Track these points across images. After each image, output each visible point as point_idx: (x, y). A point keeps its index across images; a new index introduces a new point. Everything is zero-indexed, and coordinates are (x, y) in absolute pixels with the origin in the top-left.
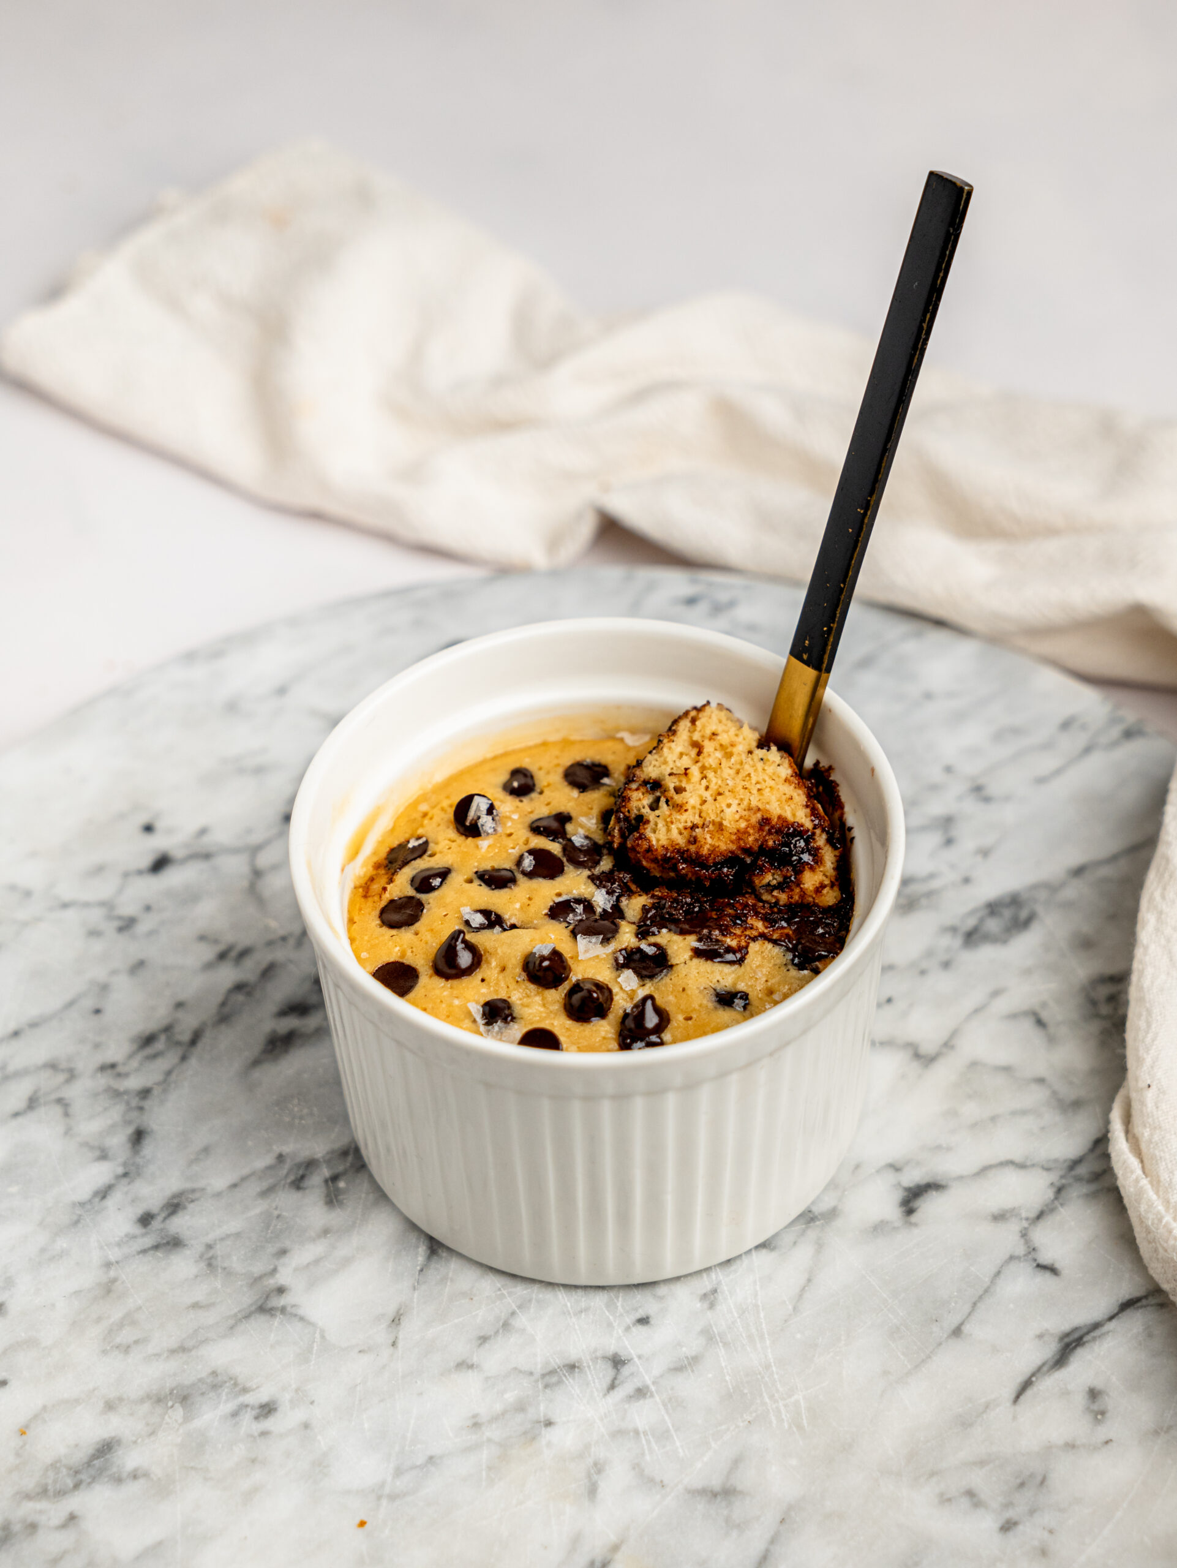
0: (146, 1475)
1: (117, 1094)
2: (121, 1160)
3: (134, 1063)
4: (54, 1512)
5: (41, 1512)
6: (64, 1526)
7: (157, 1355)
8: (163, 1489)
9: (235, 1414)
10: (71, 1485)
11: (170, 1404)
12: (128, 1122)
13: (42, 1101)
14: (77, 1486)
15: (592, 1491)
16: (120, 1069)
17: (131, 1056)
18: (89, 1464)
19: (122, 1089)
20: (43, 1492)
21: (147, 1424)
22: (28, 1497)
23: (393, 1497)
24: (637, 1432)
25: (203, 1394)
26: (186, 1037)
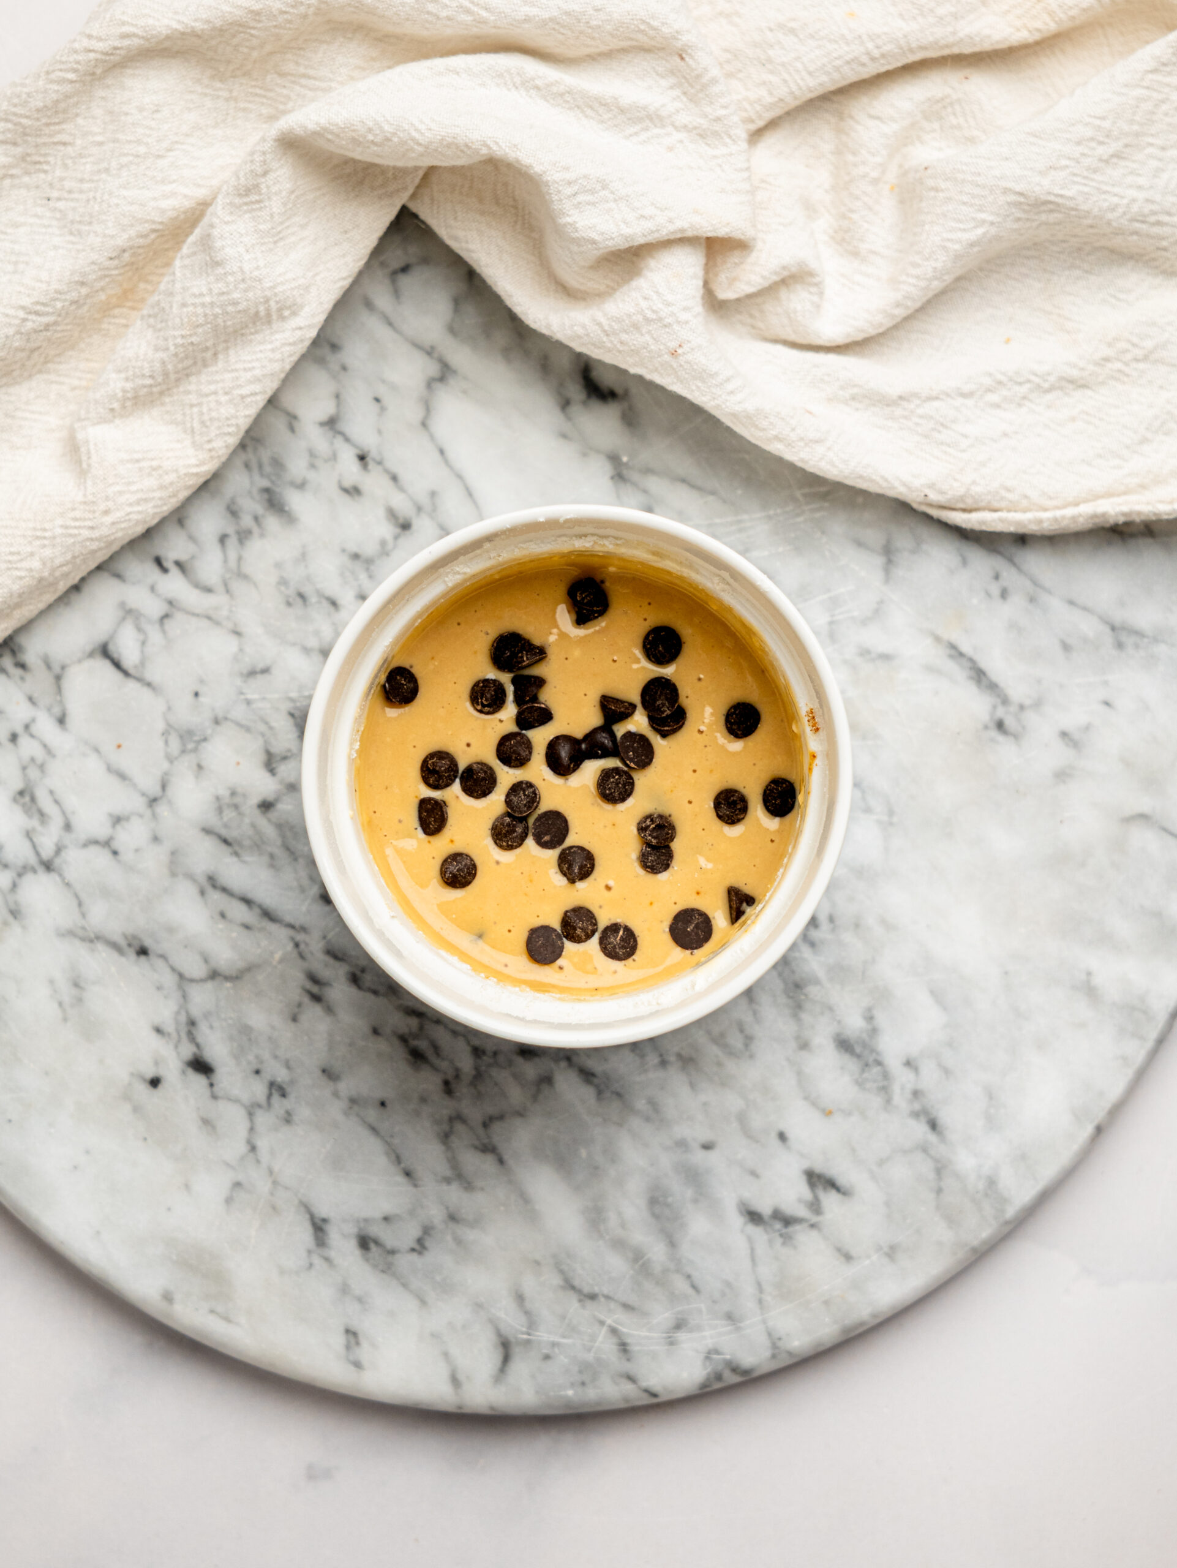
0: (869, 1009)
1: (478, 1076)
2: (553, 1065)
3: (444, 1065)
4: (903, 1080)
5: (903, 1088)
6: (916, 1070)
7: (755, 1013)
8: (883, 995)
9: (812, 944)
10: (879, 1068)
11: (803, 997)
12: (510, 1063)
13: (486, 1141)
14: (879, 1063)
15: (886, 657)
16: (450, 1077)
17: (435, 1069)
18: (859, 1056)
19: (474, 1072)
20: (885, 1090)
21: (822, 1013)
22: (888, 1101)
23: (891, 813)
24: (831, 623)
25: (793, 972)
26: (414, 1022)
